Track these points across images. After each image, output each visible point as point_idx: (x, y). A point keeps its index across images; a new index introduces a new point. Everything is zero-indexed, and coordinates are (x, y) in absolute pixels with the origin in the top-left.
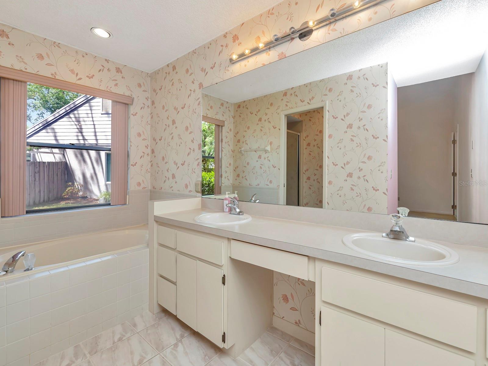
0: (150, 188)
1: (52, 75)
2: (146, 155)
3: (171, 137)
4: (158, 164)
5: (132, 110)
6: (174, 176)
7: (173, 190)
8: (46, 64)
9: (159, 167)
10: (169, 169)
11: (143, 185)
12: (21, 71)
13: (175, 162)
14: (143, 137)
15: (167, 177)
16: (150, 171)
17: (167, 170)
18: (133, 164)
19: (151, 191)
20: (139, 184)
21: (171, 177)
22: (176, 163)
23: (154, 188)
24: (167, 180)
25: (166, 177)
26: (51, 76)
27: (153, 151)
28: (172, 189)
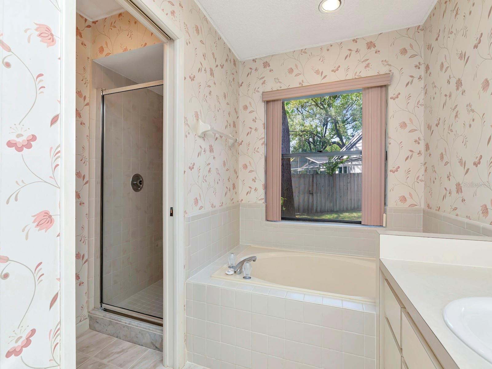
0: (423, 206)
1: (300, 84)
2: (415, 155)
3: (454, 114)
4: (434, 168)
5: (392, 91)
6: (459, 189)
7: (457, 215)
8: (295, 75)
9: (436, 172)
10: (451, 174)
11: (409, 201)
12: (278, 90)
13: (461, 161)
14: (410, 127)
15: (448, 189)
16: (423, 179)
17: (448, 177)
18: (394, 169)
19: (424, 211)
20: (403, 199)
21: (454, 190)
22: (462, 163)
23: (428, 206)
24: (448, 195)
25: (446, 189)
26: (299, 86)
27: (427, 147)
28: (456, 212)
